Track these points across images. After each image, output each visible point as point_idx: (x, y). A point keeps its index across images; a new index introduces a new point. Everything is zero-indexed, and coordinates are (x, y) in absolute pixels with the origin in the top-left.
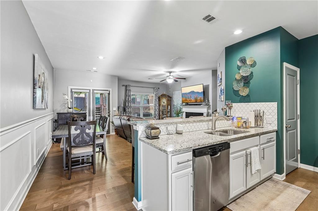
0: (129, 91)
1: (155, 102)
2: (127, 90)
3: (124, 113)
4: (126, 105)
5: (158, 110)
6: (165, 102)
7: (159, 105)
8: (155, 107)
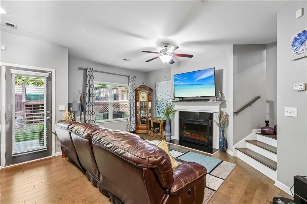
0: (90, 77)
1: (131, 97)
2: (87, 76)
3: (81, 115)
4: (85, 100)
5: (135, 108)
6: (145, 96)
7: (137, 101)
8: (131, 104)
